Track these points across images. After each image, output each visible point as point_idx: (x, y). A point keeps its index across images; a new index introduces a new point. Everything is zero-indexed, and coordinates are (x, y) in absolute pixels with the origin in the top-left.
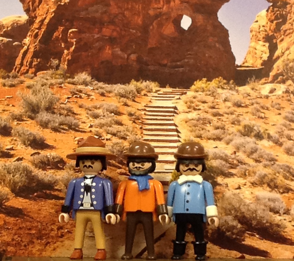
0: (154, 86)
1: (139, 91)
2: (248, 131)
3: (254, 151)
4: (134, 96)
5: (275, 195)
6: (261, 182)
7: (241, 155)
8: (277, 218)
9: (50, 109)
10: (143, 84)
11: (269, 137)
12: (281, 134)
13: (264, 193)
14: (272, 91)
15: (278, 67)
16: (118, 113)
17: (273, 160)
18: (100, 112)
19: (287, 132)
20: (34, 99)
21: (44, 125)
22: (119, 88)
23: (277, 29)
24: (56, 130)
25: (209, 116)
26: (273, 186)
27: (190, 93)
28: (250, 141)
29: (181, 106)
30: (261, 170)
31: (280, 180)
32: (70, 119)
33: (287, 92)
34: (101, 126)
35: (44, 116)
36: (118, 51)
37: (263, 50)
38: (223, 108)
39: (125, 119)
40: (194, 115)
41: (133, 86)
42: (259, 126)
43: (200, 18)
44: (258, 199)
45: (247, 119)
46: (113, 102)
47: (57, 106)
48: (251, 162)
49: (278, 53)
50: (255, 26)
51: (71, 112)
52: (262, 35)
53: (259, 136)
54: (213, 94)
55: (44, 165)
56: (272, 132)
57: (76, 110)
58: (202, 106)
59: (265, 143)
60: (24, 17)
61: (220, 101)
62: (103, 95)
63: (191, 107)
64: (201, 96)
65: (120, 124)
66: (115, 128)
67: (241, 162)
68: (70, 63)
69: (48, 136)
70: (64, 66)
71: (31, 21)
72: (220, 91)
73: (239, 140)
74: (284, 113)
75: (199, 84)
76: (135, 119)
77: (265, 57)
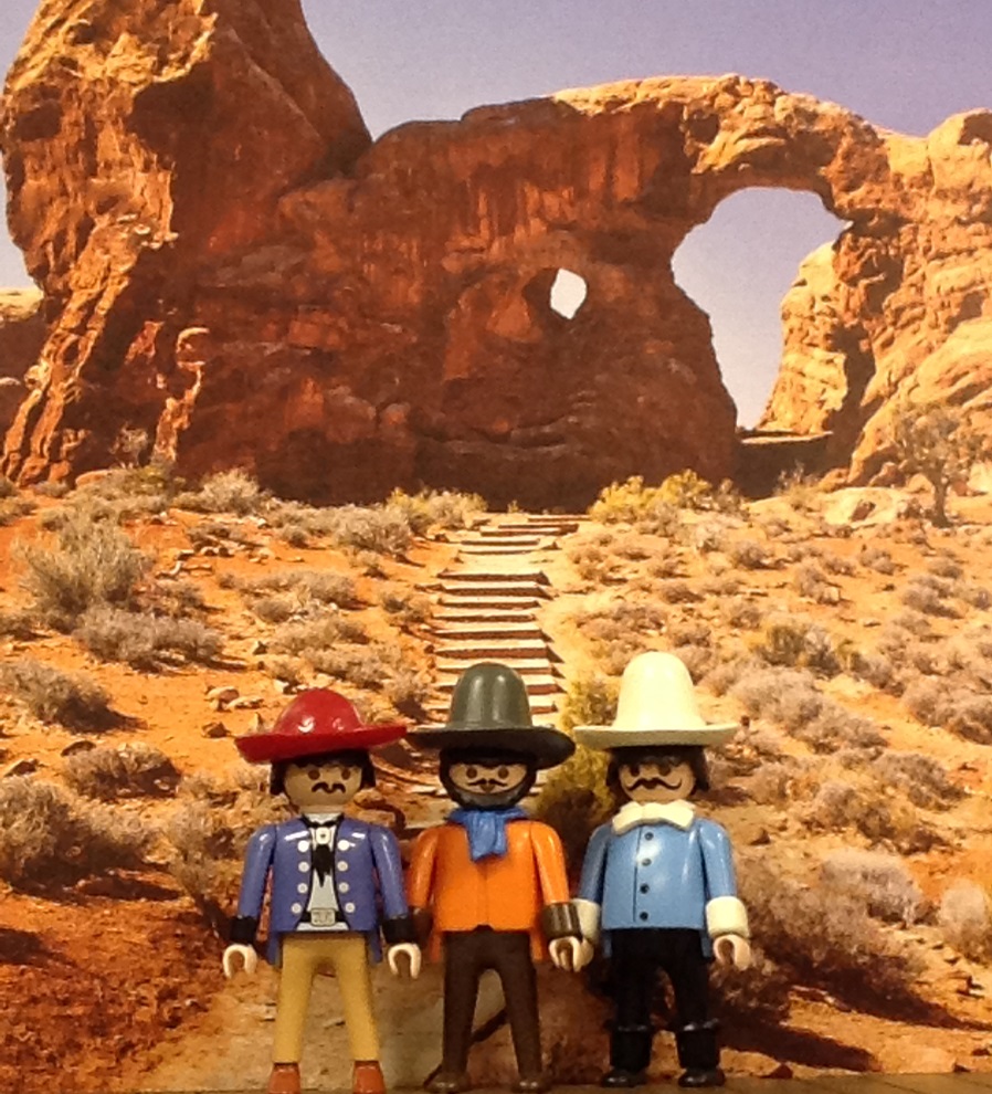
0: (465, 506)
1: (418, 525)
2: (785, 649)
3: (808, 714)
4: (405, 543)
5: (884, 859)
6: (837, 817)
7: (767, 730)
8: (895, 938)
9: (122, 595)
10: (432, 504)
11: (859, 667)
12: (897, 655)
13: (847, 853)
14: (861, 513)
15: (879, 429)
16: (352, 603)
17: (873, 743)
18: (289, 599)
19: (916, 648)
20: (68, 564)
21: (106, 650)
22: (351, 518)
23: (872, 305)
24: (144, 665)
25: (655, 603)
26: (877, 830)
27: (589, 529)
28: (796, 682)
29: (561, 573)
30: (835, 777)
31: (900, 808)
32: (191, 627)
33: (911, 513)
34: (296, 646)
35: (104, 620)
36: (345, 396)
37: (826, 376)
38: (699, 574)
39: (373, 620)
40: (603, 600)
41: (396, 509)
42: (823, 629)
43: (614, 277)
44: (826, 875)
45: (782, 609)
46: (334, 567)
47: (145, 584)
48: (802, 753)
49: (875, 385)
50: (798, 297)
51: (191, 603)
52: (822, 327)
53: (824, 665)
54: (665, 529)
55: (110, 783)
56: (868, 648)
57: (210, 595)
58: (628, 570)
59: (845, 686)
60: (31, 295)
61: (690, 550)
62: (298, 542)
63: (595, 574)
64: (626, 535)
65: (359, 637)
66: (342, 653)
67: (767, 754)
68: (185, 441)
69: (120, 686)
70: (168, 451)
71: (53, 307)
72: (688, 516)
73: (758, 679)
74: (904, 586)
75: (617, 496)
76: (410, 619)
77: (835, 399)
